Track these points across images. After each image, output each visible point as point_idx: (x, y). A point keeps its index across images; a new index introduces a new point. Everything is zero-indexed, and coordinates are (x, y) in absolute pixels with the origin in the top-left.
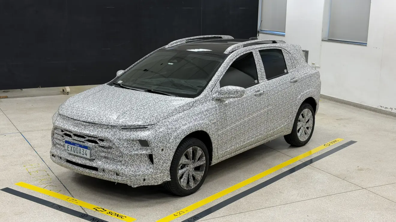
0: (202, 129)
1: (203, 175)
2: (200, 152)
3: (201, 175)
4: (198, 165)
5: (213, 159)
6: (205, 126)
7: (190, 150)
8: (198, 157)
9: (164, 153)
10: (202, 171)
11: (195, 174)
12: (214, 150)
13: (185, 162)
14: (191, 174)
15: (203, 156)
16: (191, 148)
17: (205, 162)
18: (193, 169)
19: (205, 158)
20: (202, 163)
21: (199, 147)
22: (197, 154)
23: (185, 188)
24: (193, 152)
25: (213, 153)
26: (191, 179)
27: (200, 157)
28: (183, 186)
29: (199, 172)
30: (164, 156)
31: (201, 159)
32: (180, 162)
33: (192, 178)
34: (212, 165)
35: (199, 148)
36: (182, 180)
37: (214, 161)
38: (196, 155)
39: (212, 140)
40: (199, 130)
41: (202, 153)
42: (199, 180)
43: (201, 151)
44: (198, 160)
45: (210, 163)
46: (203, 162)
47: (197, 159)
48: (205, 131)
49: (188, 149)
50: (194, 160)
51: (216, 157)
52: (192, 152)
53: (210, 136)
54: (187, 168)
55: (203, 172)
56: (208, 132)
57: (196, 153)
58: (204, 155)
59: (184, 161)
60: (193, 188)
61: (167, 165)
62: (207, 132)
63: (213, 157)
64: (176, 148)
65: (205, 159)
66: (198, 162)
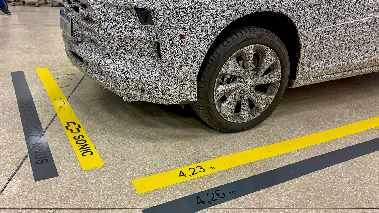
0: (283, 11)
1: (271, 101)
2: (270, 58)
3: (267, 101)
4: (263, 83)
5: (297, 77)
6: (291, 6)
7: (250, 50)
8: (266, 68)
9: (184, 44)
10: (271, 94)
11: (254, 98)
12: (302, 60)
13: (234, 71)
14: (246, 97)
15: (277, 68)
16: (253, 46)
17: (279, 79)
18: (252, 88)
19: (280, 71)
20: (272, 80)
21: (270, 48)
22: (265, 61)
23: (229, 120)
24: (256, 55)
25: (300, 65)
26: (244, 105)
27: (269, 68)
28: (224, 115)
29: (263, 96)
30: (184, 49)
31: (272, 71)
32: (223, 70)
33: (247, 103)
34: (294, 86)
35: (270, 50)
36: (224, 105)
37: (300, 81)
38: (262, 62)
39: (302, 39)
40: (275, 10)
41: (277, 61)
42: (261, 109)
43: (275, 57)
44: (266, 73)
45: (290, 84)
46: (275, 78)
47: (264, 71)
48: (289, 16)
49: (245, 48)
50: (257, 72)
51: (304, 74)
52: (252, 55)
53: (299, 30)
54: (238, 84)
55: (273, 97)
56: (295, 21)
57: (263, 59)
58: (279, 65)
59: (231, 69)
60: (246, 120)
61: (191, 71)
62: (293, 20)
63: (298, 72)
64: (215, 37)
65: (280, 73)
66: (265, 76)
